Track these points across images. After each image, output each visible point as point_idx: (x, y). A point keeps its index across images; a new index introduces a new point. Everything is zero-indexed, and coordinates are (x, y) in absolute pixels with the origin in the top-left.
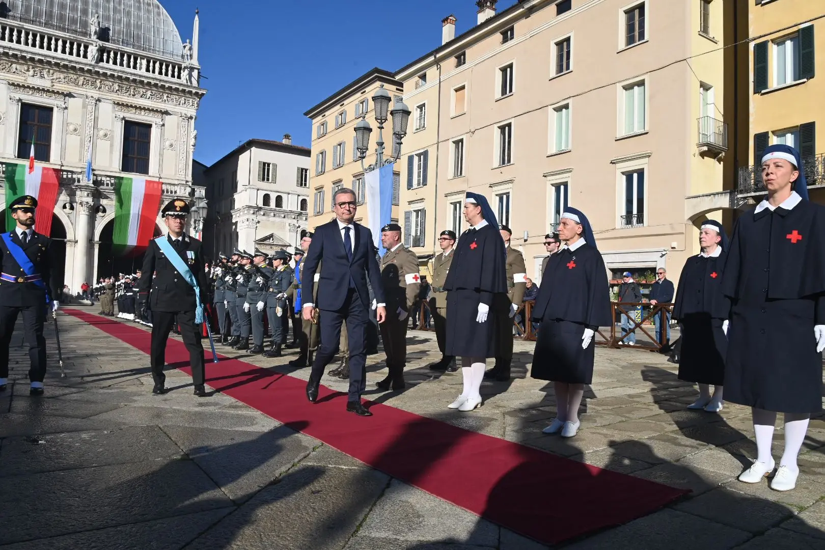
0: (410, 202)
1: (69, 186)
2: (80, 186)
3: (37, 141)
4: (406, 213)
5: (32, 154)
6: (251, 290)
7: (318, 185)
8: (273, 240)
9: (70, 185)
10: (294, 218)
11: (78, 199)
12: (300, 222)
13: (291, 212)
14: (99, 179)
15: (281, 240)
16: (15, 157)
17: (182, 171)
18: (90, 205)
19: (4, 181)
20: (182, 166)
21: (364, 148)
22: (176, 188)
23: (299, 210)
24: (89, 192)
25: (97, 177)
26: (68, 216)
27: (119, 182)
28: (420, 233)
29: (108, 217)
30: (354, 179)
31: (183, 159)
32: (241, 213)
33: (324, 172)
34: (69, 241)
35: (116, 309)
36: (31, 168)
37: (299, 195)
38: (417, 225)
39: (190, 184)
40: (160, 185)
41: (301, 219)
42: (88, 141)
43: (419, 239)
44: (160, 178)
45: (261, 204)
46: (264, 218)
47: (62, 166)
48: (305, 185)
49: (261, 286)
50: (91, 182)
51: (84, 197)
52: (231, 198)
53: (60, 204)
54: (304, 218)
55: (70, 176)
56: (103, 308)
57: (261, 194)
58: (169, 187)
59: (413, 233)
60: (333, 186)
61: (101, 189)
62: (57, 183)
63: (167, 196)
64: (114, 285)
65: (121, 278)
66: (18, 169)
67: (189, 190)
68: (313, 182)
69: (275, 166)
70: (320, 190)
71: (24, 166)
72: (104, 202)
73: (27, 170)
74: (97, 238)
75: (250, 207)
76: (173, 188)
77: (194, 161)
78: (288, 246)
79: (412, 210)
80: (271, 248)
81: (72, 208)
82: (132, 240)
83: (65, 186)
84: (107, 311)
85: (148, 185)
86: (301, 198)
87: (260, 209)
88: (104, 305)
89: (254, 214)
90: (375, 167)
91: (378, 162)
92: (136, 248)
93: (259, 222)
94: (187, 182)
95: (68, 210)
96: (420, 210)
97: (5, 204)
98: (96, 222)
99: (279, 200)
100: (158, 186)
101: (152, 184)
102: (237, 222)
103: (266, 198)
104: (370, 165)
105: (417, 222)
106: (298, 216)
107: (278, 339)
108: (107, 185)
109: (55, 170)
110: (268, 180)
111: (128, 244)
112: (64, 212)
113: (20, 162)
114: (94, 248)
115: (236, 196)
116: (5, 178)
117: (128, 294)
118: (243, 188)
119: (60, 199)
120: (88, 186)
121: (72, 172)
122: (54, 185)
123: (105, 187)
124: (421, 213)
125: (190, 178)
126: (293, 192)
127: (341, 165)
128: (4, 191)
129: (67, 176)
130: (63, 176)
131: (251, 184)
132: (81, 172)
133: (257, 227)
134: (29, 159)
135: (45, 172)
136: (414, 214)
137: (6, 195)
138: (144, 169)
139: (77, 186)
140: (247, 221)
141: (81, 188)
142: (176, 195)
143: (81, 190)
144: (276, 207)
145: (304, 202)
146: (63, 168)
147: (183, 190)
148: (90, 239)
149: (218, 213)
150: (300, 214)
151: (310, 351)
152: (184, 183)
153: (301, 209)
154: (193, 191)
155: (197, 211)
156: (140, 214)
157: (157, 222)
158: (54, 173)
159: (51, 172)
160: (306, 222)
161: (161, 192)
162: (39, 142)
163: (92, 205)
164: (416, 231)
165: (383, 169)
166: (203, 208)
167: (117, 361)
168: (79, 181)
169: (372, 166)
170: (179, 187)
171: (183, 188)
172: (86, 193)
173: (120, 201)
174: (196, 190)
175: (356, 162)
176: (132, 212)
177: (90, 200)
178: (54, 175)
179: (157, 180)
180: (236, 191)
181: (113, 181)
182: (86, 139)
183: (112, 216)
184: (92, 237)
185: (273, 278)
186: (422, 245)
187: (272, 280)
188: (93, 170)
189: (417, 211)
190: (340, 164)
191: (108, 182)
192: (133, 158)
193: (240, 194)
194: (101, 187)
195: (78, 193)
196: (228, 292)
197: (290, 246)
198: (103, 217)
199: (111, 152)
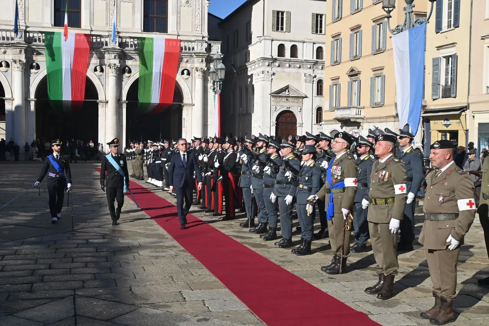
0: (439, 48)
1: (99, 50)
2: (107, 49)
3: (69, 9)
4: (434, 60)
5: (66, 22)
6: (279, 182)
7: (335, 32)
8: (288, 92)
9: (99, 48)
10: (310, 68)
11: (106, 62)
12: (316, 71)
13: (307, 61)
14: (124, 40)
15: (297, 91)
16: (52, 26)
17: (199, 27)
18: (117, 67)
19: (44, 49)
20: (198, 21)
21: (390, 6)
22: (194, 44)
23: (315, 59)
24: (116, 54)
25: (122, 39)
26: (99, 78)
27: (142, 42)
28: (451, 82)
29: (133, 77)
30: (374, 24)
31: (199, 15)
32: (257, 66)
33: (341, 18)
34: (101, 102)
35: (146, 174)
36: (66, 35)
37: (314, 43)
38: (447, 73)
39: (206, 39)
40: (179, 43)
41: (317, 68)
42: (113, 4)
43: (450, 89)
44: (178, 35)
45: (275, 55)
46: (279, 69)
47: (92, 31)
48: (321, 31)
49: (289, 180)
50: (117, 44)
51: (111, 60)
52: (246, 50)
53: (92, 67)
54: (320, 67)
55: (99, 40)
56: (134, 172)
57: (276, 44)
58: (187, 44)
59: (443, 83)
60: (351, 32)
61: (126, 51)
62: (88, 47)
63: (185, 53)
64: (143, 152)
65: (149, 145)
66: (55, 37)
67: (205, 45)
68: (330, 29)
69: (289, 13)
70: (337, 38)
71: (59, 34)
72: (129, 63)
73: (63, 38)
74: (124, 98)
75: (265, 59)
76: (191, 45)
77: (209, 14)
78: (304, 98)
79: (441, 56)
80: (287, 100)
81: (102, 70)
82: (155, 98)
83: (95, 50)
84: (137, 174)
85: (167, 43)
86: (316, 46)
87: (275, 60)
88: (135, 169)
89: (269, 66)
90: (404, 28)
91: (408, 22)
92: (159, 106)
93: (274, 74)
94: (203, 37)
95: (98, 73)
96: (451, 56)
97: (46, 70)
98: (123, 82)
99: (294, 49)
100: (177, 44)
101: (171, 42)
102: (252, 75)
103: (281, 48)
104: (398, 26)
105: (447, 69)
106: (313, 65)
107: (308, 237)
108: (131, 46)
109: (86, 35)
110: (282, 29)
111: (152, 102)
112: (95, 74)
113: (57, 30)
114: (122, 108)
115: (250, 48)
116: (45, 46)
117: (157, 162)
118: (258, 39)
119: (91, 62)
120: (115, 49)
121: (101, 36)
122: (86, 49)
123: (129, 48)
124: (452, 59)
125: (206, 33)
126: (308, 41)
127: (359, 10)
128: (45, 58)
129: (96, 40)
130: (92, 40)
131: (265, 35)
132: (108, 36)
133: (272, 79)
134: (63, 26)
135: (78, 37)
136: (444, 61)
137: (46, 61)
138: (163, 29)
139: (105, 49)
140: (263, 73)
141: (108, 51)
142: (193, 52)
143: (109, 53)
144: (291, 57)
145: (319, 51)
146: (93, 33)
147: (200, 46)
148: (119, 99)
149: (234, 66)
150: (316, 63)
151: (343, 258)
152: (201, 39)
153: (317, 58)
154: (210, 46)
155: (215, 72)
156: (161, 72)
157: (177, 79)
158: (85, 37)
159: (83, 37)
160: (322, 71)
161: (179, 49)
162: (71, 10)
163: (119, 66)
164: (446, 79)
165: (413, 31)
166: (221, 69)
167: (157, 257)
168: (107, 45)
169: (400, 28)
170: (196, 43)
171: (200, 44)
172: (113, 55)
173: (144, 62)
174: (212, 45)
175: (375, 5)
176: (154, 71)
177: (117, 62)
178: (86, 40)
179: (175, 37)
180: (250, 43)
181: (136, 42)
182: (111, 3)
183: (137, 76)
184: (120, 98)
185: (302, 174)
186: (453, 95)
187: (301, 176)
188: (118, 33)
189: (447, 58)
190: (358, 8)
191: (132, 43)
192: (153, 18)
193: (255, 45)
194: (126, 48)
195: (107, 56)
196: (253, 179)
197: (306, 97)
198: (129, 77)
199: (133, 13)
